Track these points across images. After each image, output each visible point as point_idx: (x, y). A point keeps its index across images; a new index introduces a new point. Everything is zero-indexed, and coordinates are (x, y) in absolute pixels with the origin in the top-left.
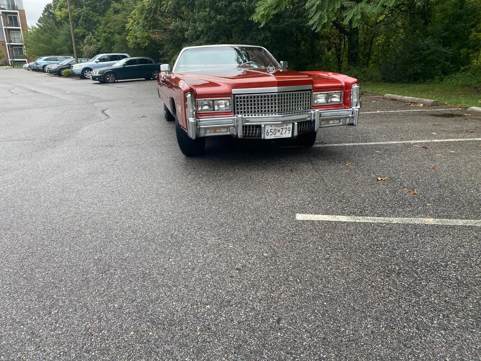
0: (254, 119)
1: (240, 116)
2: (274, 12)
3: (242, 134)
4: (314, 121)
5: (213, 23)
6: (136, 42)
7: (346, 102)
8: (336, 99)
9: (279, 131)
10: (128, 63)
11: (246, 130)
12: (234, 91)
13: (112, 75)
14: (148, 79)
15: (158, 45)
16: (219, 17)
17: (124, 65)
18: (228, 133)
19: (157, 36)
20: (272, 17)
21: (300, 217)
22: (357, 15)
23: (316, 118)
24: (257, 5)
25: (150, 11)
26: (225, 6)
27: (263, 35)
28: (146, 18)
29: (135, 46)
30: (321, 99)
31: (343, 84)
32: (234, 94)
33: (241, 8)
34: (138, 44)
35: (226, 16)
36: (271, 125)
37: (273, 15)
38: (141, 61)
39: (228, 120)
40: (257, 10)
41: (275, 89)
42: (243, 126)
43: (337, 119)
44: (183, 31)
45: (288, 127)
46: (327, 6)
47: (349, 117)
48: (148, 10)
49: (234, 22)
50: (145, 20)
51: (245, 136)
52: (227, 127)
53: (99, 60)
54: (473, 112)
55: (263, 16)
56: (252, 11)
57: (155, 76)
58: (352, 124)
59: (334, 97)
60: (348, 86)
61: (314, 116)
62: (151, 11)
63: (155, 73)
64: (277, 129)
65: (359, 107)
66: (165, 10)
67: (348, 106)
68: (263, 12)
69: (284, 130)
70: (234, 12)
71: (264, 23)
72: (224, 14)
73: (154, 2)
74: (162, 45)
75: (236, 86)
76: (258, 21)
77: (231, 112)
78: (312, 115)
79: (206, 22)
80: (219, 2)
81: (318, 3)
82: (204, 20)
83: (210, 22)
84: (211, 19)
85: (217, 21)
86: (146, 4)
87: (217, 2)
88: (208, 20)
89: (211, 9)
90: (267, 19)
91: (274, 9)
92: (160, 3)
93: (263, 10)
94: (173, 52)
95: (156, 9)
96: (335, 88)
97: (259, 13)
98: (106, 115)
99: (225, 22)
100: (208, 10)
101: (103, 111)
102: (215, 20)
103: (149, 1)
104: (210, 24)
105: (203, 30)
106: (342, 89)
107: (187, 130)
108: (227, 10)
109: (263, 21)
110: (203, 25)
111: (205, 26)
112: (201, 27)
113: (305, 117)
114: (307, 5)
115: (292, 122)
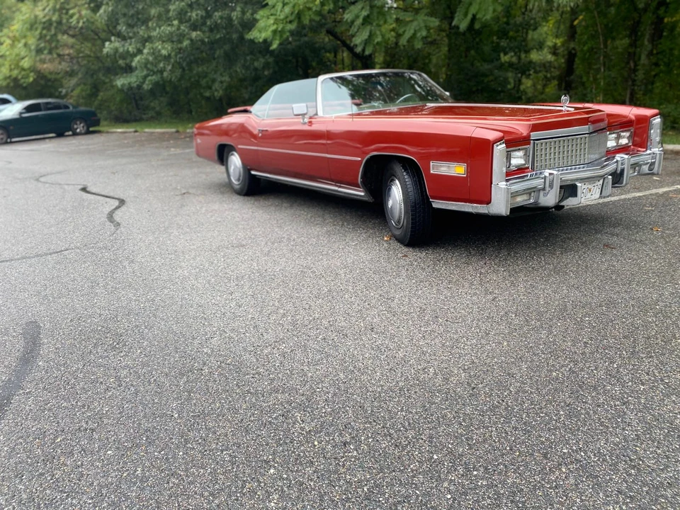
0: (568, 175)
2: (292, 27)
3: (554, 201)
5: (186, 43)
8: (625, 139)
9: (590, 191)
16: (194, 34)
17: (21, 113)
18: (532, 201)
20: (289, 34)
23: (625, 167)
24: (257, 17)
25: (48, 25)
26: (202, 17)
28: (41, 37)
30: (611, 140)
31: (633, 118)
32: (534, 140)
33: (230, 19)
35: (204, 32)
36: (585, 183)
37: (290, 31)
38: (47, 106)
40: (261, 24)
41: (586, 128)
42: (559, 188)
44: (128, 55)
47: (647, 164)
48: (44, 23)
49: (217, 41)
50: (40, 39)
52: (530, 193)
55: (275, 32)
56: (250, 25)
57: (77, 129)
59: (623, 137)
61: (623, 164)
62: (51, 24)
63: (76, 124)
64: (589, 187)
66: (78, 22)
67: (644, 148)
68: (274, 27)
69: (595, 188)
70: (216, 27)
71: (277, 42)
72: (201, 30)
73: (54, 10)
74: (56, 80)
75: (535, 128)
76: (265, 41)
77: (528, 168)
78: (620, 163)
79: (173, 42)
80: (191, 12)
81: (365, 13)
82: (169, 39)
83: (180, 42)
84: (181, 37)
85: (192, 40)
86: (40, 14)
87: (187, 12)
88: (175, 39)
89: (181, 22)
90: (281, 36)
91: (291, 22)
92: (67, 13)
93: (274, 24)
94: (82, 90)
95: (60, 23)
96: (625, 124)
97: (265, 29)
98: (107, 197)
99: (202, 41)
100: (176, 22)
101: (84, 190)
102: (188, 39)
103: (44, 10)
104: (179, 46)
105: (169, 55)
106: (632, 126)
107: (488, 202)
108: (204, 24)
109: (276, 39)
110: (168, 46)
111: (172, 48)
112: (166, 49)
113: (611, 168)
114: (348, 16)
115: (604, 177)
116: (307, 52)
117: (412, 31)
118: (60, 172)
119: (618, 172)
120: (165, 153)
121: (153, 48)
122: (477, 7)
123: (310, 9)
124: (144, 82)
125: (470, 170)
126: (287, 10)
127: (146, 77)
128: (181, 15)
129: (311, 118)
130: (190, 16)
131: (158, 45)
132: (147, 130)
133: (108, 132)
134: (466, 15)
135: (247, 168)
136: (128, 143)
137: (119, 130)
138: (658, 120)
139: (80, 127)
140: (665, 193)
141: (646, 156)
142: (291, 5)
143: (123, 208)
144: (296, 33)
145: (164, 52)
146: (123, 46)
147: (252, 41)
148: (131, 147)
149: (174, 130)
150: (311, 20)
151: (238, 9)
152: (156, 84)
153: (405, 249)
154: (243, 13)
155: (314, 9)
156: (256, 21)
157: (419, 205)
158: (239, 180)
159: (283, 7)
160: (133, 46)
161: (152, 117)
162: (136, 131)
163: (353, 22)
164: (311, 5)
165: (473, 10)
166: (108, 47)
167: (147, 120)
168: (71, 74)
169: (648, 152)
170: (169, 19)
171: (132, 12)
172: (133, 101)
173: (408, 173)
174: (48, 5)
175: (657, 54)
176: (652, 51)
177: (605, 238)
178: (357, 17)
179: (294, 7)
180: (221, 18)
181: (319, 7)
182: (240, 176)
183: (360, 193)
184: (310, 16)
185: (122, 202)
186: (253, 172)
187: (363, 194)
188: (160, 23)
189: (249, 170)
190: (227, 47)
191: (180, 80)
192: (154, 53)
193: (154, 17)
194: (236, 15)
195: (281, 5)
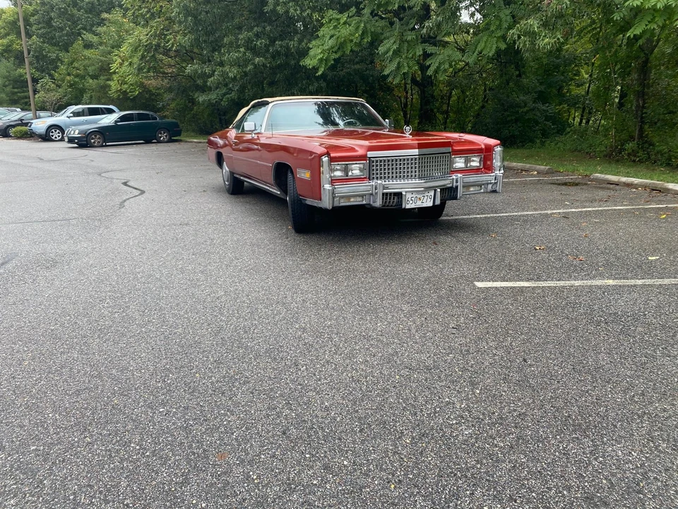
0: (395, 185)
1: (379, 182)
2: (337, 56)
3: (381, 203)
4: (457, 187)
5: (250, 67)
6: (121, 89)
7: (487, 167)
8: (475, 162)
9: (420, 199)
10: (122, 118)
11: (386, 199)
12: (370, 154)
13: (98, 136)
14: (148, 142)
15: (154, 94)
16: (257, 60)
17: (116, 122)
18: (364, 202)
19: (153, 83)
20: (333, 62)
21: (479, 284)
23: (459, 184)
24: (311, 46)
25: (148, 48)
26: (265, 45)
27: (316, 85)
28: (143, 57)
29: (119, 96)
30: (459, 163)
31: (483, 147)
32: (370, 158)
33: (288, 48)
34: (125, 93)
35: (266, 59)
36: (412, 192)
37: (334, 60)
38: (140, 117)
39: (364, 187)
40: (312, 53)
41: (416, 151)
42: (383, 194)
43: (478, 186)
44: (205, 76)
45: (429, 194)
46: (405, 51)
47: (491, 183)
48: (146, 46)
49: (279, 67)
50: (141, 59)
51: (384, 206)
52: (362, 196)
53: (72, 115)
54: (596, 180)
55: (321, 60)
56: (304, 53)
57: (161, 137)
58: (495, 191)
59: (473, 161)
60: (489, 149)
61: (457, 182)
62: (151, 47)
63: (161, 134)
64: (418, 196)
65: (502, 171)
66: (173, 46)
67: (490, 170)
68: (320, 56)
69: (426, 197)
70: (276, 55)
71: (323, 69)
72: (264, 56)
73: (155, 35)
74: (159, 94)
75: (371, 149)
76: (314, 67)
77: (366, 178)
78: (455, 180)
79: (239, 66)
80: (257, 40)
81: (395, 47)
82: (236, 63)
83: (245, 66)
84: (247, 62)
85: (255, 65)
86: (144, 38)
87: (253, 41)
88: (241, 64)
89: (247, 49)
90: (326, 64)
91: (335, 52)
92: (165, 38)
93: (321, 53)
94: (177, 104)
95: (158, 45)
97: (315, 57)
98: (136, 189)
99: (264, 66)
100: (242, 50)
101: (125, 184)
102: (252, 64)
103: (147, 35)
104: (244, 69)
105: (235, 77)
106: (482, 152)
107: (321, 199)
108: (268, 51)
109: (321, 67)
110: (235, 70)
111: (238, 71)
112: (233, 72)
113: (447, 183)
114: (381, 49)
115: (434, 189)
117: (437, 64)
118: (120, 170)
121: (222, 71)
122: (483, 45)
123: (352, 41)
125: (312, 176)
126: (333, 41)
127: (224, 95)
128: (248, 44)
130: (255, 44)
131: (227, 69)
133: (186, 142)
137: (195, 140)
138: (499, 149)
139: (163, 137)
142: (335, 37)
145: (231, 75)
147: (305, 67)
150: (351, 51)
151: (295, 39)
154: (300, 41)
155: (355, 41)
156: (309, 49)
158: (228, 181)
159: (330, 38)
160: (209, 68)
164: (352, 38)
166: (189, 69)
168: (170, 90)
169: (492, 174)
170: (237, 46)
171: (211, 38)
172: (217, 116)
174: (151, 31)
178: (389, 49)
179: (337, 39)
180: (281, 46)
181: (359, 38)
182: (228, 178)
184: (351, 47)
186: (235, 175)
187: (279, 192)
188: (230, 50)
189: (232, 173)
190: (286, 72)
192: (224, 75)
193: (226, 44)
194: (293, 44)
195: (328, 37)
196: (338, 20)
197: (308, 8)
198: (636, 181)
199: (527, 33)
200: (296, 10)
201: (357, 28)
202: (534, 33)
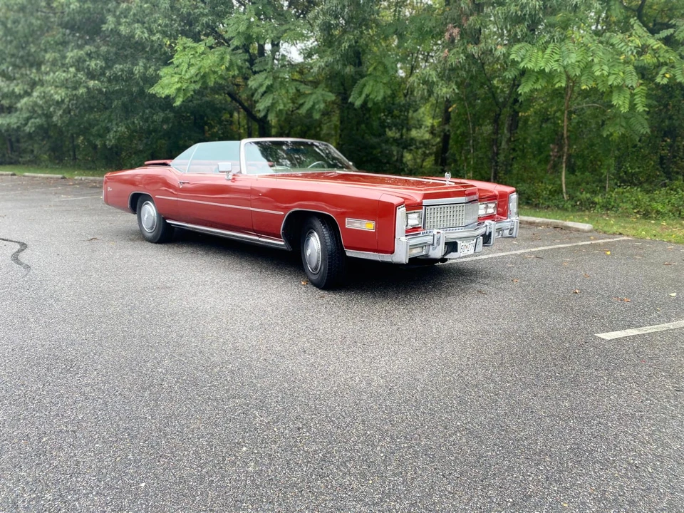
0: (451, 234)
1: (439, 231)
2: (197, 87)
5: (82, 90)
7: (500, 213)
8: (491, 209)
9: (467, 248)
16: (91, 83)
18: (424, 253)
20: (192, 93)
22: (318, 102)
23: (492, 230)
24: (161, 73)
26: (101, 67)
27: (162, 115)
30: (481, 210)
31: (497, 193)
32: (425, 206)
33: (131, 72)
35: (102, 82)
36: (463, 241)
37: (194, 91)
39: (428, 237)
40: (165, 81)
42: (445, 245)
44: (13, 96)
45: (473, 242)
47: (508, 229)
52: (423, 246)
55: (179, 90)
56: (154, 80)
60: (504, 196)
61: (490, 228)
64: (466, 244)
67: (505, 216)
68: (179, 85)
69: (471, 246)
70: (116, 79)
71: (181, 99)
72: (98, 80)
75: (426, 196)
76: (168, 97)
77: (420, 227)
78: (488, 227)
79: (67, 88)
80: (90, 61)
81: (268, 82)
82: (64, 84)
83: (75, 88)
84: (77, 84)
85: (88, 88)
87: (85, 61)
88: (70, 85)
89: (78, 70)
90: (185, 94)
91: (195, 82)
93: (178, 82)
96: (492, 198)
97: (169, 85)
99: (100, 91)
100: (72, 70)
102: (84, 87)
104: (74, 92)
105: (63, 101)
106: (496, 199)
107: (392, 252)
108: (103, 74)
109: (179, 97)
110: (62, 92)
111: (66, 94)
112: (59, 95)
113: (482, 231)
114: (252, 83)
115: (477, 237)
116: (208, 111)
117: (311, 103)
119: (487, 234)
120: (56, 199)
121: (44, 92)
122: (370, 88)
123: (215, 72)
124: (26, 124)
125: (378, 227)
126: (193, 71)
127: (28, 119)
128: (79, 64)
129: (234, 175)
130: (88, 65)
131: (51, 90)
132: (27, 174)
134: (360, 93)
135: (162, 218)
136: (8, 186)
138: (514, 197)
140: (522, 254)
141: (506, 224)
142: (197, 67)
143: (27, 251)
144: (198, 93)
145: (57, 97)
146: (8, 86)
147: (154, 96)
148: (12, 190)
149: (60, 176)
150: (216, 83)
151: (141, 64)
152: (40, 127)
153: (322, 292)
154: (146, 68)
155: (219, 73)
156: (159, 77)
157: (335, 254)
158: (152, 228)
159: (188, 68)
160: (20, 86)
161: (29, 161)
162: (14, 175)
163: (256, 90)
164: (217, 69)
165: (366, 91)
167: (24, 164)
169: (509, 220)
170: (63, 65)
172: (8, 142)
173: (325, 227)
175: (514, 141)
176: (510, 138)
177: (478, 287)
178: (261, 85)
179: (199, 69)
180: (122, 70)
181: (225, 71)
182: (153, 225)
183: (280, 243)
184: (215, 79)
185: (24, 246)
186: (168, 221)
187: (283, 243)
188: (54, 68)
189: (164, 219)
190: (125, 99)
191: (67, 125)
192: (45, 97)
193: (48, 61)
194: (138, 69)
195: (186, 66)
196: (193, 48)
197: (157, 32)
198: (538, 220)
199: (425, 82)
200: (143, 32)
201: (222, 59)
202: (433, 82)
